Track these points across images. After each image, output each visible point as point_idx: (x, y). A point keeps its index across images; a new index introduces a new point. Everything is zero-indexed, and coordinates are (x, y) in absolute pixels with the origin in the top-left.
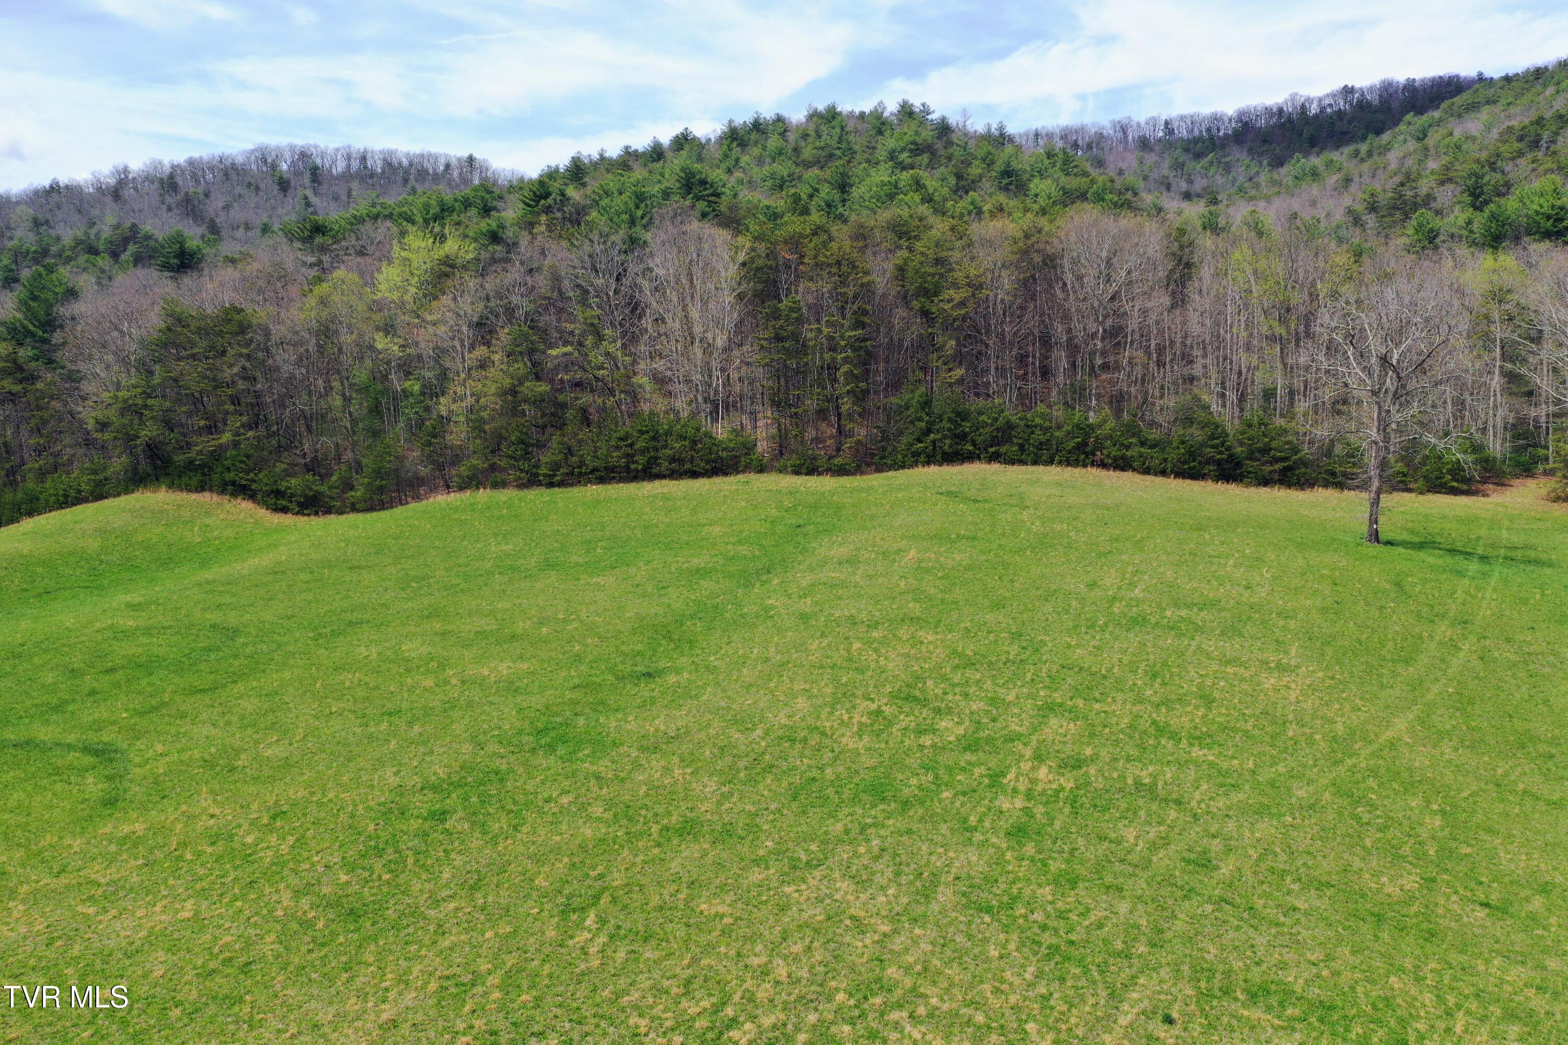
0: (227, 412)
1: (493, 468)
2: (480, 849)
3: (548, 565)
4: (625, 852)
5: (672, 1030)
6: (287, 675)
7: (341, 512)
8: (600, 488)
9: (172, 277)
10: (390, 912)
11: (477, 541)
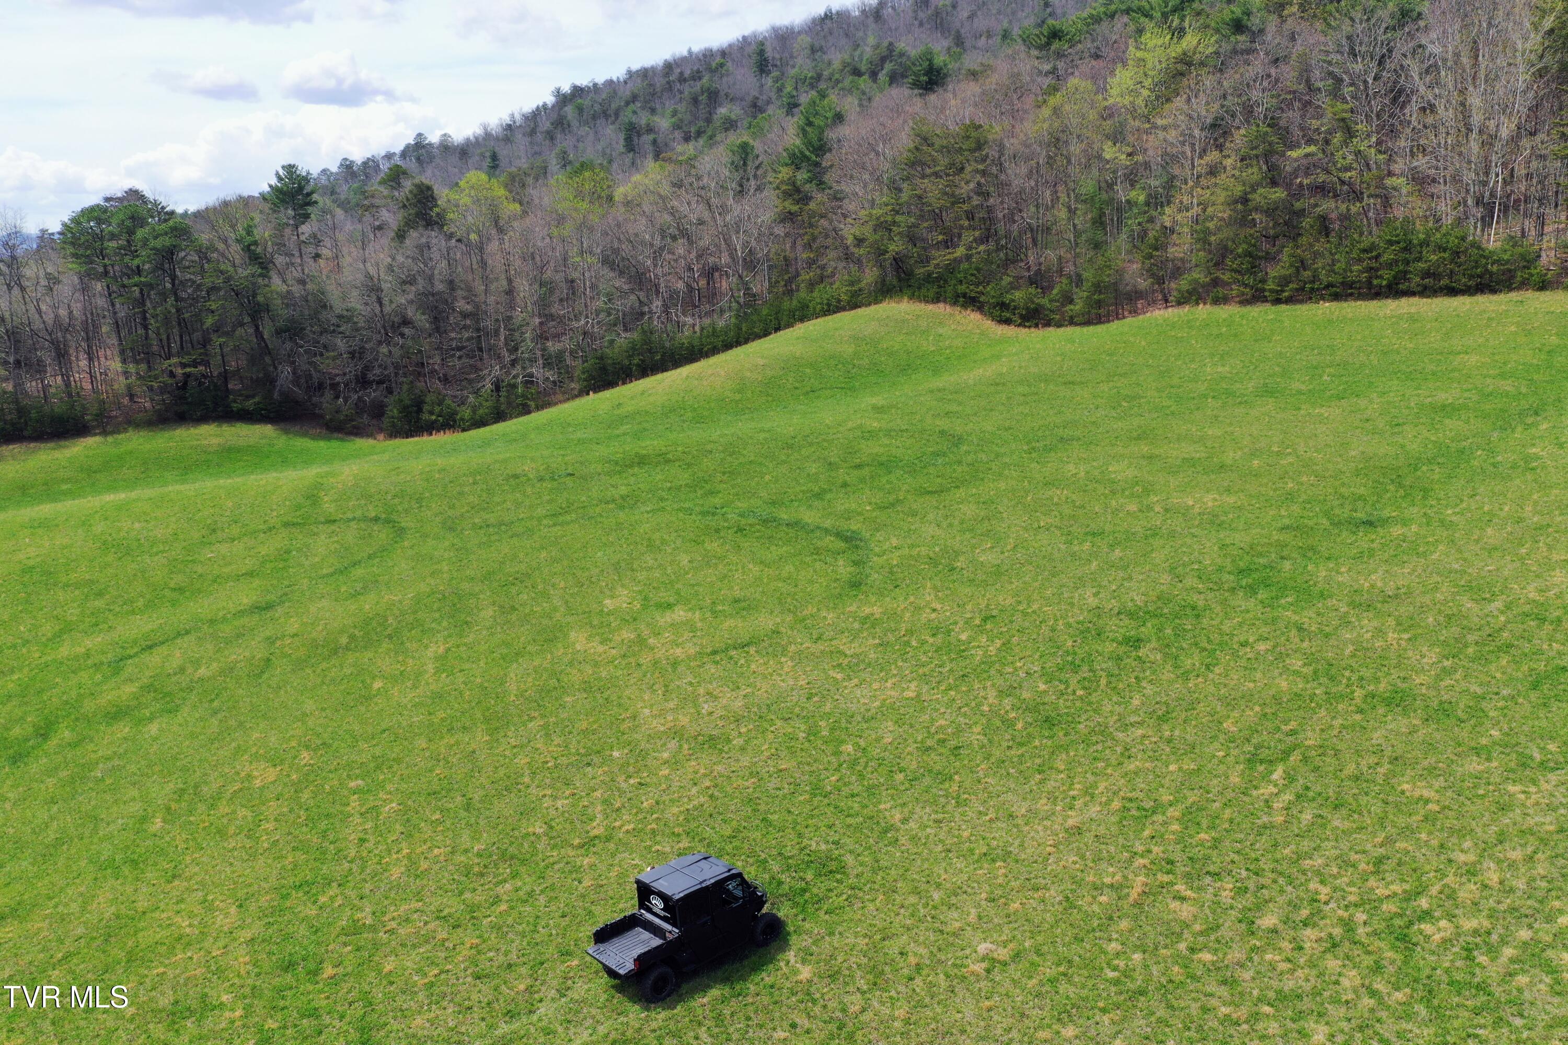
0: (962, 227)
1: (1216, 282)
2: (1169, 681)
3: (1267, 391)
4: (1323, 712)
5: (1356, 906)
6: (1002, 485)
7: (1059, 325)
8: (1334, 305)
9: (921, 95)
10: (1082, 726)
11: (1193, 361)
